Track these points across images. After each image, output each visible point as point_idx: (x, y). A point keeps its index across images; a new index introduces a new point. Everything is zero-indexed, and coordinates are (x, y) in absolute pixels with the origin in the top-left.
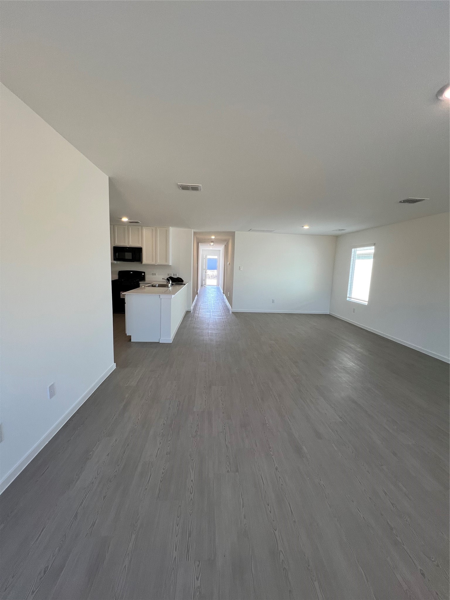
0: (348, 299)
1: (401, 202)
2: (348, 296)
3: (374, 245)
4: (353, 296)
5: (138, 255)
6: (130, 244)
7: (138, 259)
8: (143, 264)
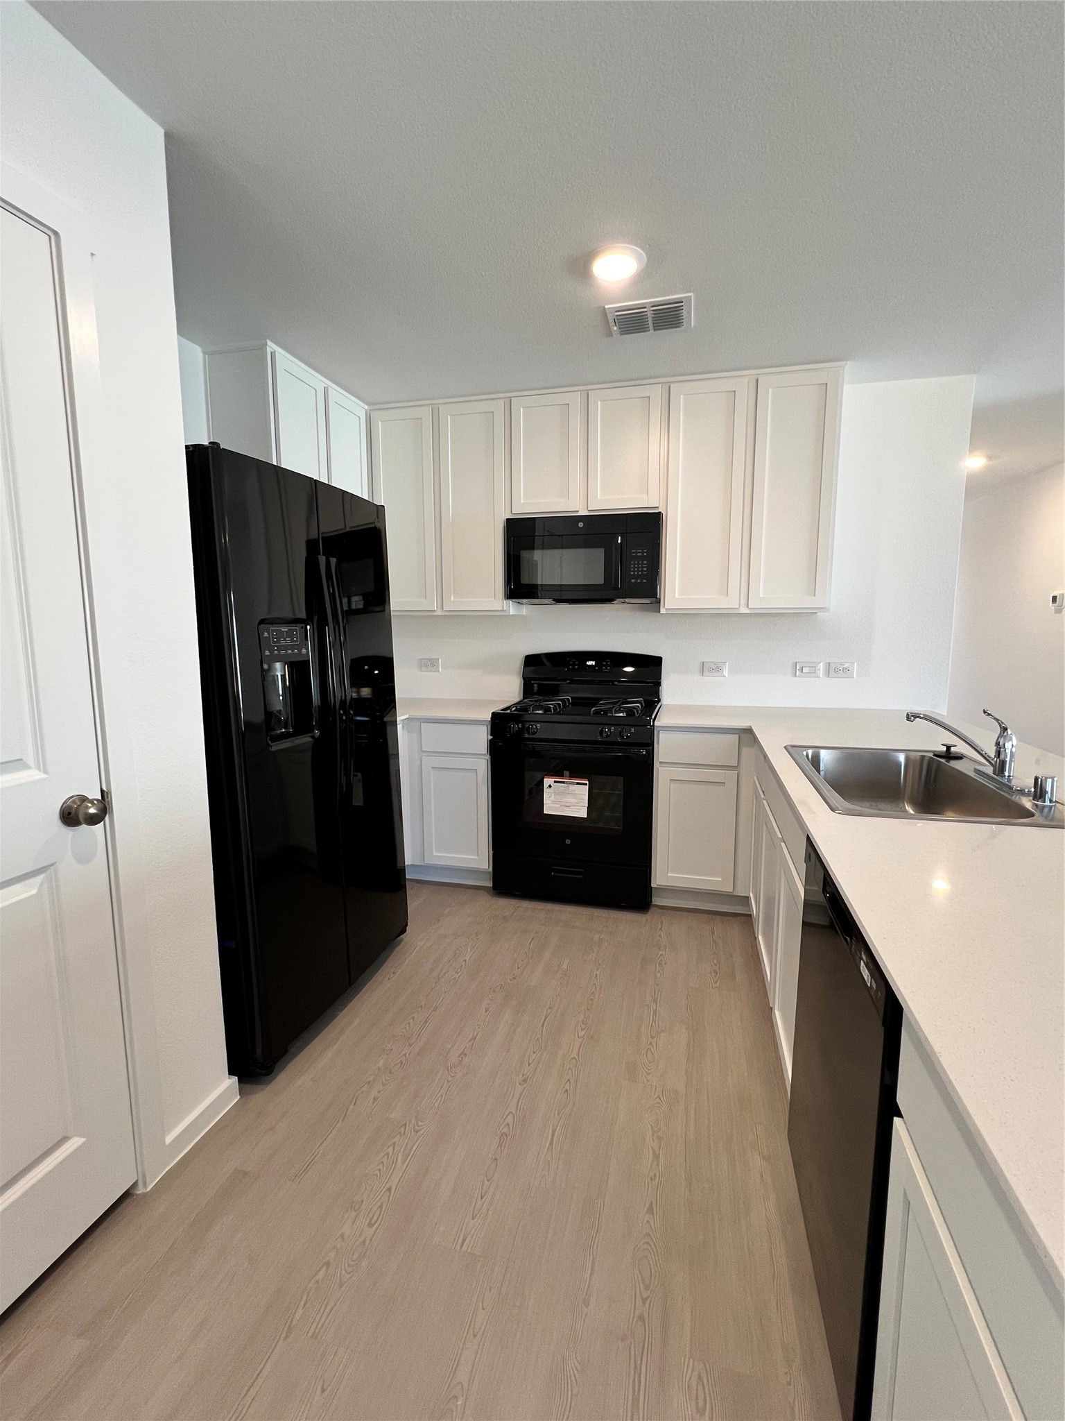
5: (643, 558)
6: (599, 497)
7: (639, 581)
8: (663, 611)
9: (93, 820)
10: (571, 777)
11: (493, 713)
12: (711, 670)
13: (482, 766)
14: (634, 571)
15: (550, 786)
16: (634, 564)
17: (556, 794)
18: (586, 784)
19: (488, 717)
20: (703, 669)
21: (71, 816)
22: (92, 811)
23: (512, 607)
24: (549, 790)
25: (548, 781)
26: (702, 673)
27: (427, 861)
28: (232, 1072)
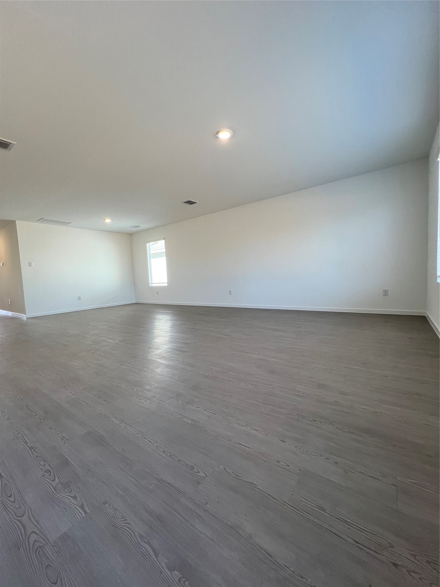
0: (150, 285)
1: (185, 202)
2: (150, 283)
3: (164, 239)
4: (154, 282)
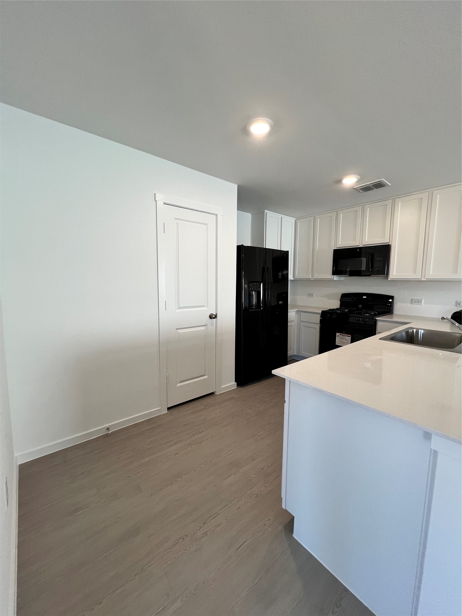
5: (380, 261)
6: (366, 240)
7: (378, 269)
8: (389, 279)
9: (214, 318)
10: (346, 333)
11: (322, 311)
12: (415, 302)
13: (318, 327)
14: (377, 265)
15: (338, 336)
16: (377, 263)
17: (340, 338)
18: (350, 337)
19: (320, 312)
20: (412, 301)
21: (211, 317)
22: (214, 316)
23: (336, 278)
24: (338, 337)
25: (337, 334)
26: (412, 303)
27: (300, 354)
28: (235, 382)
